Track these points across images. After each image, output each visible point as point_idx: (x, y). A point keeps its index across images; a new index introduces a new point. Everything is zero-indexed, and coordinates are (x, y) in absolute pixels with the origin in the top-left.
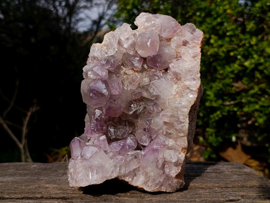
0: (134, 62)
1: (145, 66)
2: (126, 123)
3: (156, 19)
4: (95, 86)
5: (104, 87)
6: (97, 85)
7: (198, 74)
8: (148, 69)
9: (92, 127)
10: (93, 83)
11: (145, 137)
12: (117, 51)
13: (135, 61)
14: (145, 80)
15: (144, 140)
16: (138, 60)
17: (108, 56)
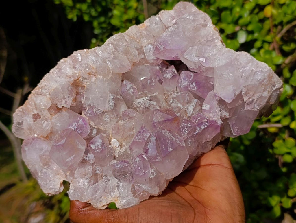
0: (100, 145)
1: (94, 133)
2: (171, 103)
3: (37, 169)
4: (157, 154)
5: (150, 143)
6: (155, 153)
7: (53, 72)
8: (95, 128)
9: (206, 126)
10: (157, 160)
11: (167, 76)
12: (105, 176)
13: (98, 146)
14: (108, 119)
15: (170, 74)
16: (94, 144)
17: (119, 181)
